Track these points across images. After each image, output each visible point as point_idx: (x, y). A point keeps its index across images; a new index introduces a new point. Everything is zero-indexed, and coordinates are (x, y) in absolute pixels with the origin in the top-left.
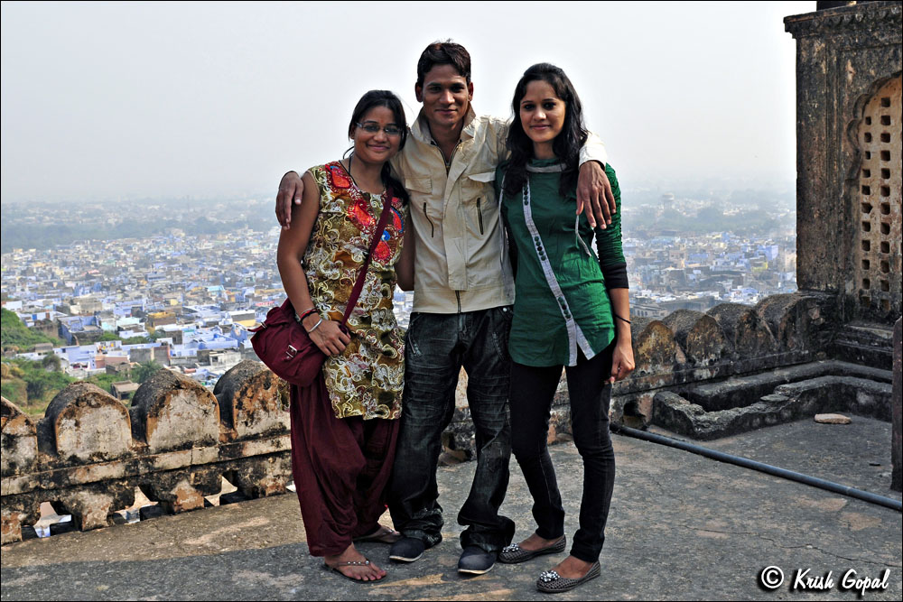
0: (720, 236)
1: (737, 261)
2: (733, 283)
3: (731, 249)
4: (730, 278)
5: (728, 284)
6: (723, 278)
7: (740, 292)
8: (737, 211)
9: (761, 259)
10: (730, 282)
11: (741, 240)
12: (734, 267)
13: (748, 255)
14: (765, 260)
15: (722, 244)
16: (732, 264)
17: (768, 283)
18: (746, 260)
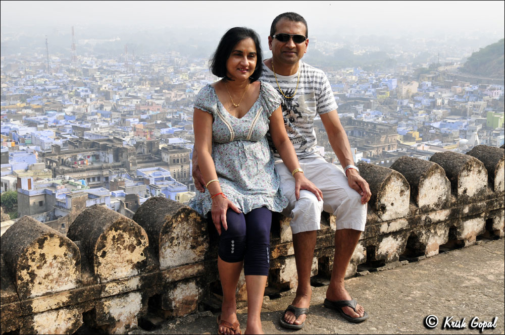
0: (352, 71)
1: (366, 90)
2: (364, 107)
3: (361, 81)
4: (362, 103)
5: (360, 108)
6: (356, 103)
7: (369, 114)
8: (364, 52)
9: (384, 89)
10: (362, 106)
11: (368, 74)
12: (364, 95)
13: (374, 86)
14: (387, 89)
15: (354, 78)
16: (363, 92)
17: (390, 108)
18: (373, 90)
